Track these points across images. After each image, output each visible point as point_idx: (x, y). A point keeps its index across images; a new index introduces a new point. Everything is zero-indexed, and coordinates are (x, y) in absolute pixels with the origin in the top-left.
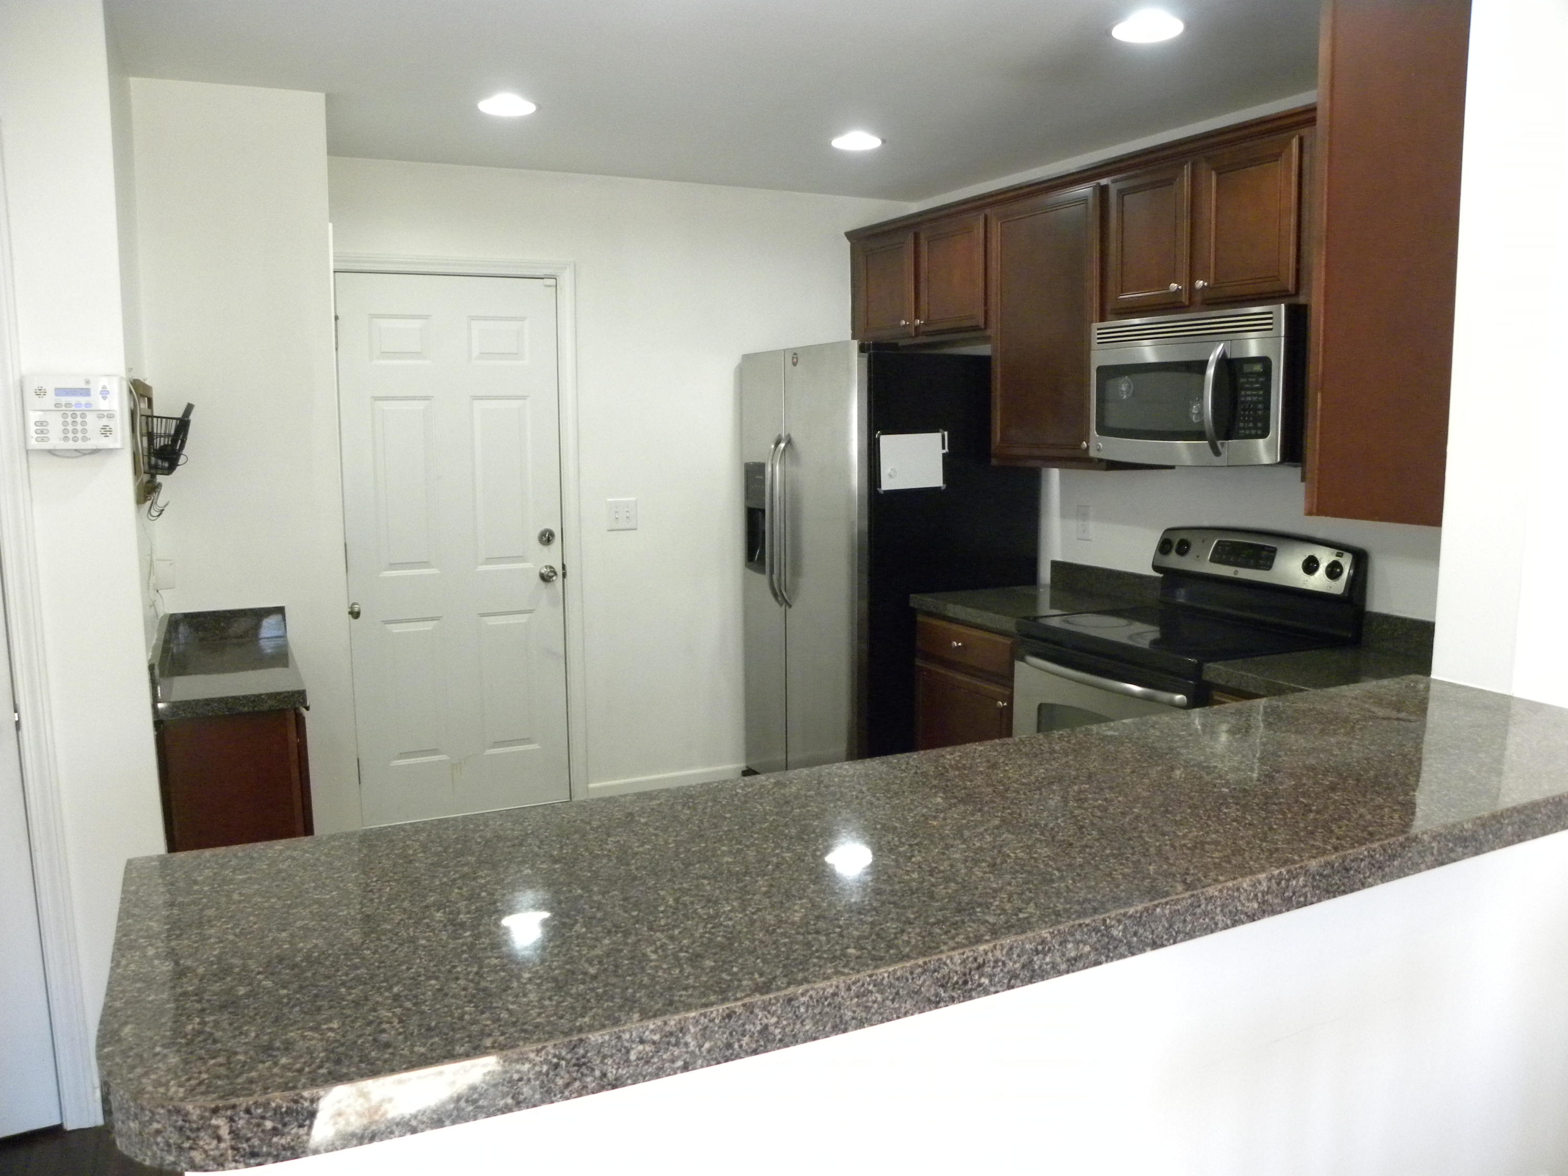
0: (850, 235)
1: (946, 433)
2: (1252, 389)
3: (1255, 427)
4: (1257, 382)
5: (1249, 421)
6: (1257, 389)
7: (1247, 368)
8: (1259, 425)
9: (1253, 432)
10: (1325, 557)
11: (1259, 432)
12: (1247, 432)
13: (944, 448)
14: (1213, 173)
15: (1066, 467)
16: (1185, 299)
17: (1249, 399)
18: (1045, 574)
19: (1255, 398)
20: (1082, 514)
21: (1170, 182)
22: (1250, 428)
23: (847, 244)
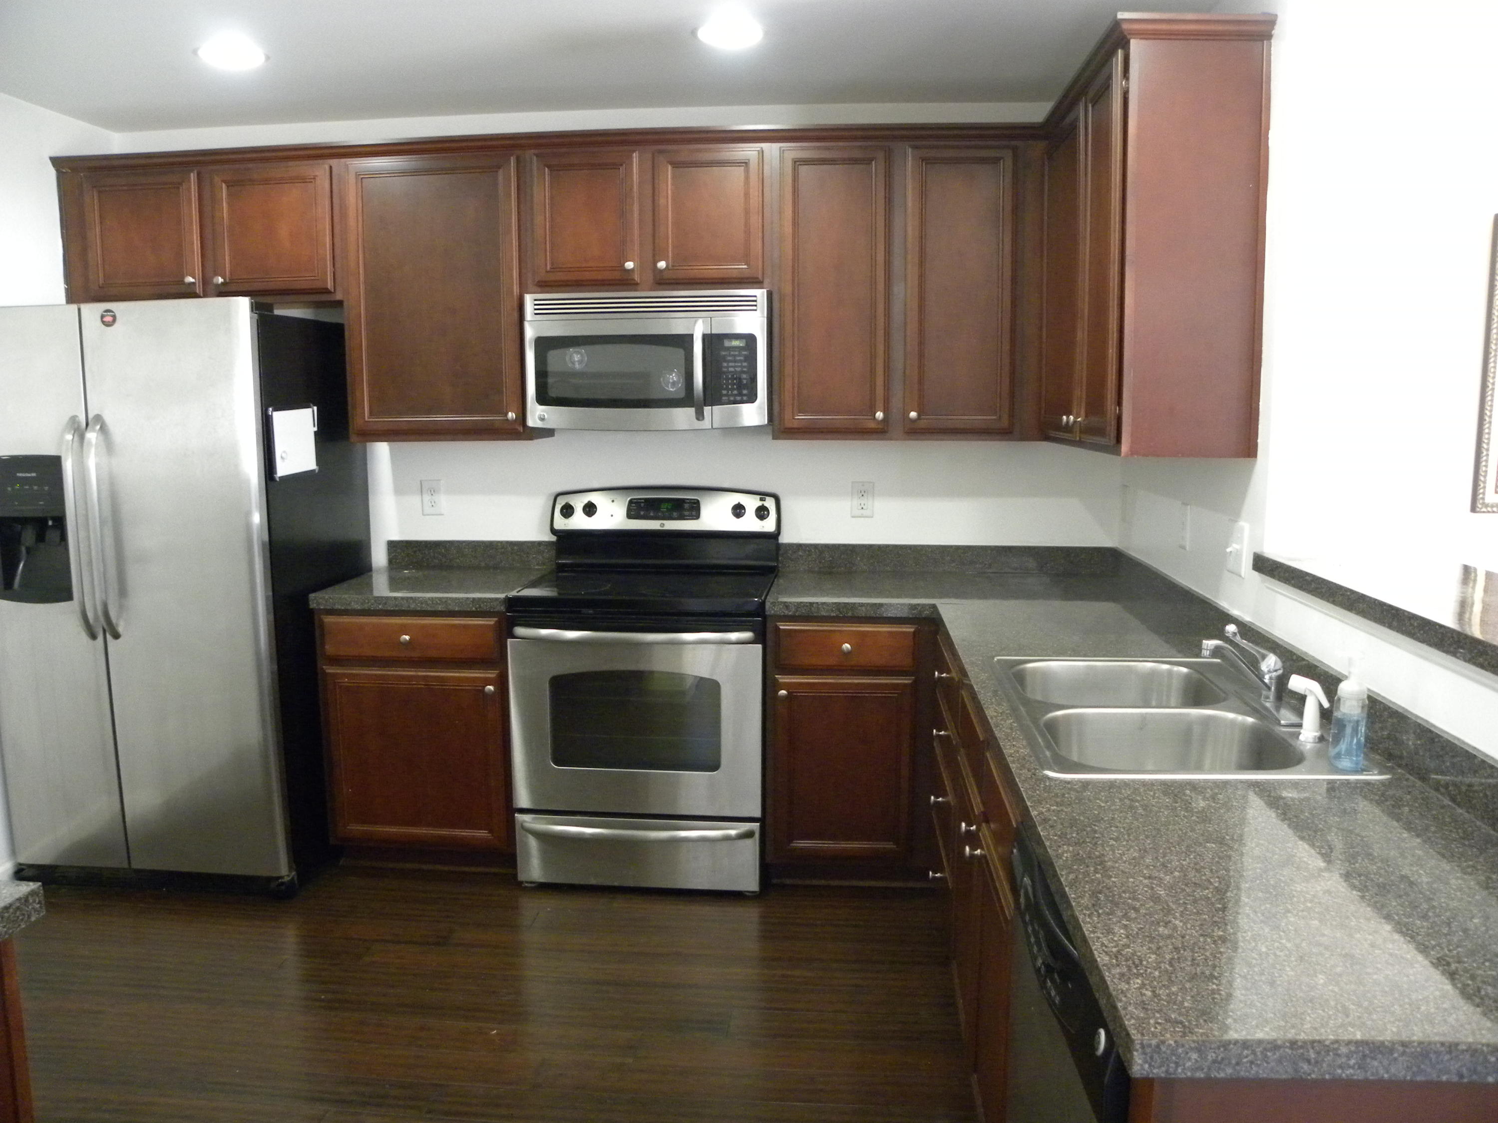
0: (58, 162)
1: (315, 408)
2: (735, 361)
3: (740, 394)
4: (739, 355)
5: (733, 389)
6: (741, 361)
7: (727, 343)
8: (745, 392)
9: (738, 398)
10: (751, 503)
11: (745, 398)
12: (732, 398)
13: (314, 426)
14: (670, 167)
15: (394, 441)
16: (637, 278)
17: (731, 369)
18: (379, 557)
19: (738, 369)
20: (427, 488)
21: (616, 166)
22: (736, 395)
23: (52, 173)
